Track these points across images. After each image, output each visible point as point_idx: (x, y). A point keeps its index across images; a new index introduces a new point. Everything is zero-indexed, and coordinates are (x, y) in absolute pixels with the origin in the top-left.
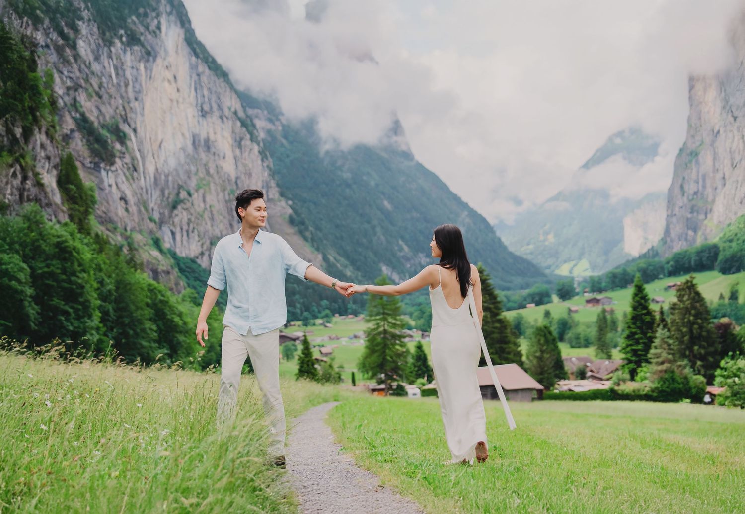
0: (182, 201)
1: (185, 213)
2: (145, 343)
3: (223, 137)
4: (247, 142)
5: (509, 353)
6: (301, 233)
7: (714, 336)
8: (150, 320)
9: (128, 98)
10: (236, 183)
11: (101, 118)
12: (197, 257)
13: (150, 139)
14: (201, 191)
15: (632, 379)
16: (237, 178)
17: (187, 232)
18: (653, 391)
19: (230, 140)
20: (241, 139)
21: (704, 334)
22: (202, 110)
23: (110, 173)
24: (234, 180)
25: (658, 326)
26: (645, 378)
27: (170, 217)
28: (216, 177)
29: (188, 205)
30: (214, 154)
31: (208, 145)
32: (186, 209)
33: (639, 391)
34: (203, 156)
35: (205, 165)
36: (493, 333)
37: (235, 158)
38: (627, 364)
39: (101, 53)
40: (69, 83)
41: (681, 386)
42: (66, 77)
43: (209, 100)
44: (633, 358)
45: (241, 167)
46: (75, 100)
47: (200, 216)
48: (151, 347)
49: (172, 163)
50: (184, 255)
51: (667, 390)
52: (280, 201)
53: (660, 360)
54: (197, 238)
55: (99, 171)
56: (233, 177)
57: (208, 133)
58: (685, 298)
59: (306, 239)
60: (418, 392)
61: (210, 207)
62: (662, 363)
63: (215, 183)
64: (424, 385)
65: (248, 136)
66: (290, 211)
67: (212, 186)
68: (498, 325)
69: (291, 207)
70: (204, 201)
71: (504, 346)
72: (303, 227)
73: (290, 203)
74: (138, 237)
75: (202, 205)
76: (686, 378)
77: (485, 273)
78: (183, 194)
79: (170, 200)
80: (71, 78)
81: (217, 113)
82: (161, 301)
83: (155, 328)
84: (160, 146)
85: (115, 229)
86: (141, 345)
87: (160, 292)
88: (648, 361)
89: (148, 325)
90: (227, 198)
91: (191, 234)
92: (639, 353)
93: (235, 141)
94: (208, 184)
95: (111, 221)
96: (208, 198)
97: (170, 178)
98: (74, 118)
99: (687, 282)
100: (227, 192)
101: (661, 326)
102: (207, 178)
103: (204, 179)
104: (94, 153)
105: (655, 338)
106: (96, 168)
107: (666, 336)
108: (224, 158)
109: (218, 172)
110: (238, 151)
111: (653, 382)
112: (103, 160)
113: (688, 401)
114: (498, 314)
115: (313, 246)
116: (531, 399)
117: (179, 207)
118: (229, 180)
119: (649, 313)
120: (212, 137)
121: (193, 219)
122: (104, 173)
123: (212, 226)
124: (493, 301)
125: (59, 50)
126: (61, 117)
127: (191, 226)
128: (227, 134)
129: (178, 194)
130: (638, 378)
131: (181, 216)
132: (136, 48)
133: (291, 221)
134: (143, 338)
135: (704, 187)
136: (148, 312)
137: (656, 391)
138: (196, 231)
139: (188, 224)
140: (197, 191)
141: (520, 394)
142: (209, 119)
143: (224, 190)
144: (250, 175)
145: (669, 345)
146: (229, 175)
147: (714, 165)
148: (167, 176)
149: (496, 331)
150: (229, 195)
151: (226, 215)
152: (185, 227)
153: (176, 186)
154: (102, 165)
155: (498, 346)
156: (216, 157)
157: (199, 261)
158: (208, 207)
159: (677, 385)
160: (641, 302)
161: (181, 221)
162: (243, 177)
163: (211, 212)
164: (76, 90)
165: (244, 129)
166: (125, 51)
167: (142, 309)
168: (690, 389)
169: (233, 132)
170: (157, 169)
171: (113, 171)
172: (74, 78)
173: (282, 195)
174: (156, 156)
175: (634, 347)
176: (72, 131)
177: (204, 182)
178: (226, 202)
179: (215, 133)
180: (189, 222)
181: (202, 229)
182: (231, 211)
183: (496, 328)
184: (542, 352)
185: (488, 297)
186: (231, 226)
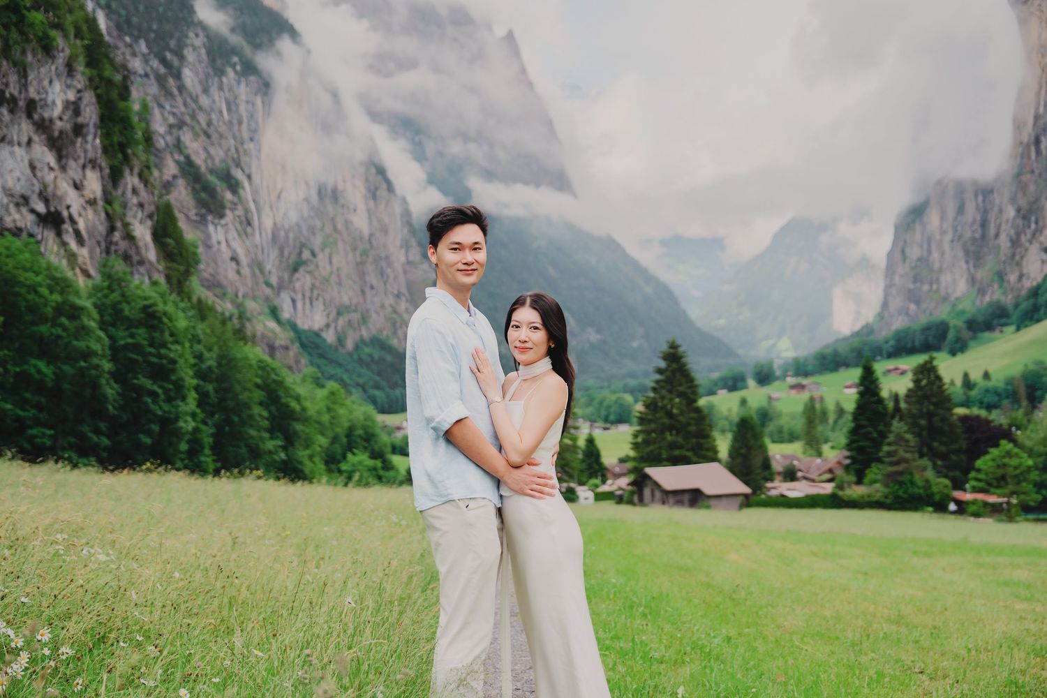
0: (304, 263)
1: (308, 277)
2: (253, 432)
3: (354, 186)
4: (383, 192)
5: (707, 450)
7: (959, 430)
8: (261, 404)
9: (242, 138)
10: (370, 241)
11: (209, 161)
12: (322, 330)
13: (268, 187)
14: (327, 251)
15: (859, 482)
16: (371, 235)
17: (311, 299)
18: (886, 497)
19: (362, 189)
20: (376, 189)
21: (946, 428)
23: (219, 227)
24: (366, 237)
25: (893, 417)
26: (875, 481)
27: (291, 281)
28: (345, 235)
29: (312, 267)
30: (343, 206)
31: (335, 196)
32: (309, 272)
33: (869, 496)
34: (330, 208)
35: (333, 219)
36: (689, 425)
37: (369, 211)
38: (852, 463)
39: (210, 83)
40: (172, 120)
41: (921, 491)
42: (169, 113)
44: (860, 457)
45: (375, 223)
46: (178, 140)
47: (326, 280)
48: (261, 438)
49: (293, 217)
50: (306, 327)
51: (905, 496)
52: (422, 263)
53: (894, 459)
54: (321, 307)
55: (206, 225)
56: (366, 233)
57: (336, 181)
58: (924, 382)
60: (591, 495)
61: (338, 270)
62: (897, 463)
63: (343, 240)
64: (597, 486)
65: (384, 186)
67: (340, 244)
68: (694, 415)
70: (331, 263)
71: (702, 441)
74: (251, 305)
75: (328, 268)
76: (927, 481)
77: (681, 350)
78: (306, 255)
79: (291, 261)
80: (174, 114)
82: (275, 381)
83: (265, 414)
84: (279, 197)
85: (225, 294)
86: (248, 434)
87: (273, 369)
88: (879, 460)
89: (257, 410)
90: (358, 259)
91: (315, 303)
92: (868, 450)
93: (369, 190)
94: (336, 242)
95: (219, 285)
96: (335, 260)
97: (291, 235)
98: (177, 162)
99: (926, 363)
100: (358, 253)
101: (897, 418)
102: (334, 235)
103: (331, 236)
104: (201, 203)
105: (890, 432)
106: (203, 221)
107: (902, 430)
108: (355, 210)
109: (347, 228)
110: (372, 203)
111: (886, 485)
112: (210, 211)
113: (930, 509)
114: (695, 401)
116: (737, 507)
117: (302, 270)
118: (361, 238)
119: (881, 401)
120: (340, 186)
121: (317, 284)
122: (211, 228)
123: (339, 292)
124: (689, 384)
125: (161, 80)
126: (162, 159)
127: (316, 292)
128: (359, 182)
129: (300, 254)
130: (866, 480)
131: (303, 280)
132: (252, 78)
134: (251, 426)
135: (929, 251)
136: (258, 395)
137: (891, 497)
138: (321, 300)
139: (312, 290)
140: (322, 250)
141: (724, 501)
143: (354, 249)
144: (385, 230)
145: (907, 441)
146: (361, 232)
147: (941, 227)
148: (287, 232)
149: (693, 422)
150: (361, 255)
151: (356, 279)
152: (308, 294)
153: (298, 245)
154: (210, 218)
155: (694, 440)
156: (345, 211)
157: (324, 335)
158: (335, 268)
159: (915, 490)
160: (869, 386)
161: (303, 287)
162: (378, 234)
163: (339, 276)
164: (180, 128)
165: (380, 177)
166: (239, 82)
167: (250, 391)
168: (932, 494)
169: (367, 180)
170: (275, 224)
171: (222, 226)
172: (179, 114)
174: (274, 209)
175: (861, 444)
176: (174, 177)
177: (331, 240)
178: (357, 264)
179: (344, 181)
180: (313, 287)
181: (327, 297)
182: (362, 275)
183: (692, 418)
184: (749, 448)
185: (683, 380)
186: (363, 292)
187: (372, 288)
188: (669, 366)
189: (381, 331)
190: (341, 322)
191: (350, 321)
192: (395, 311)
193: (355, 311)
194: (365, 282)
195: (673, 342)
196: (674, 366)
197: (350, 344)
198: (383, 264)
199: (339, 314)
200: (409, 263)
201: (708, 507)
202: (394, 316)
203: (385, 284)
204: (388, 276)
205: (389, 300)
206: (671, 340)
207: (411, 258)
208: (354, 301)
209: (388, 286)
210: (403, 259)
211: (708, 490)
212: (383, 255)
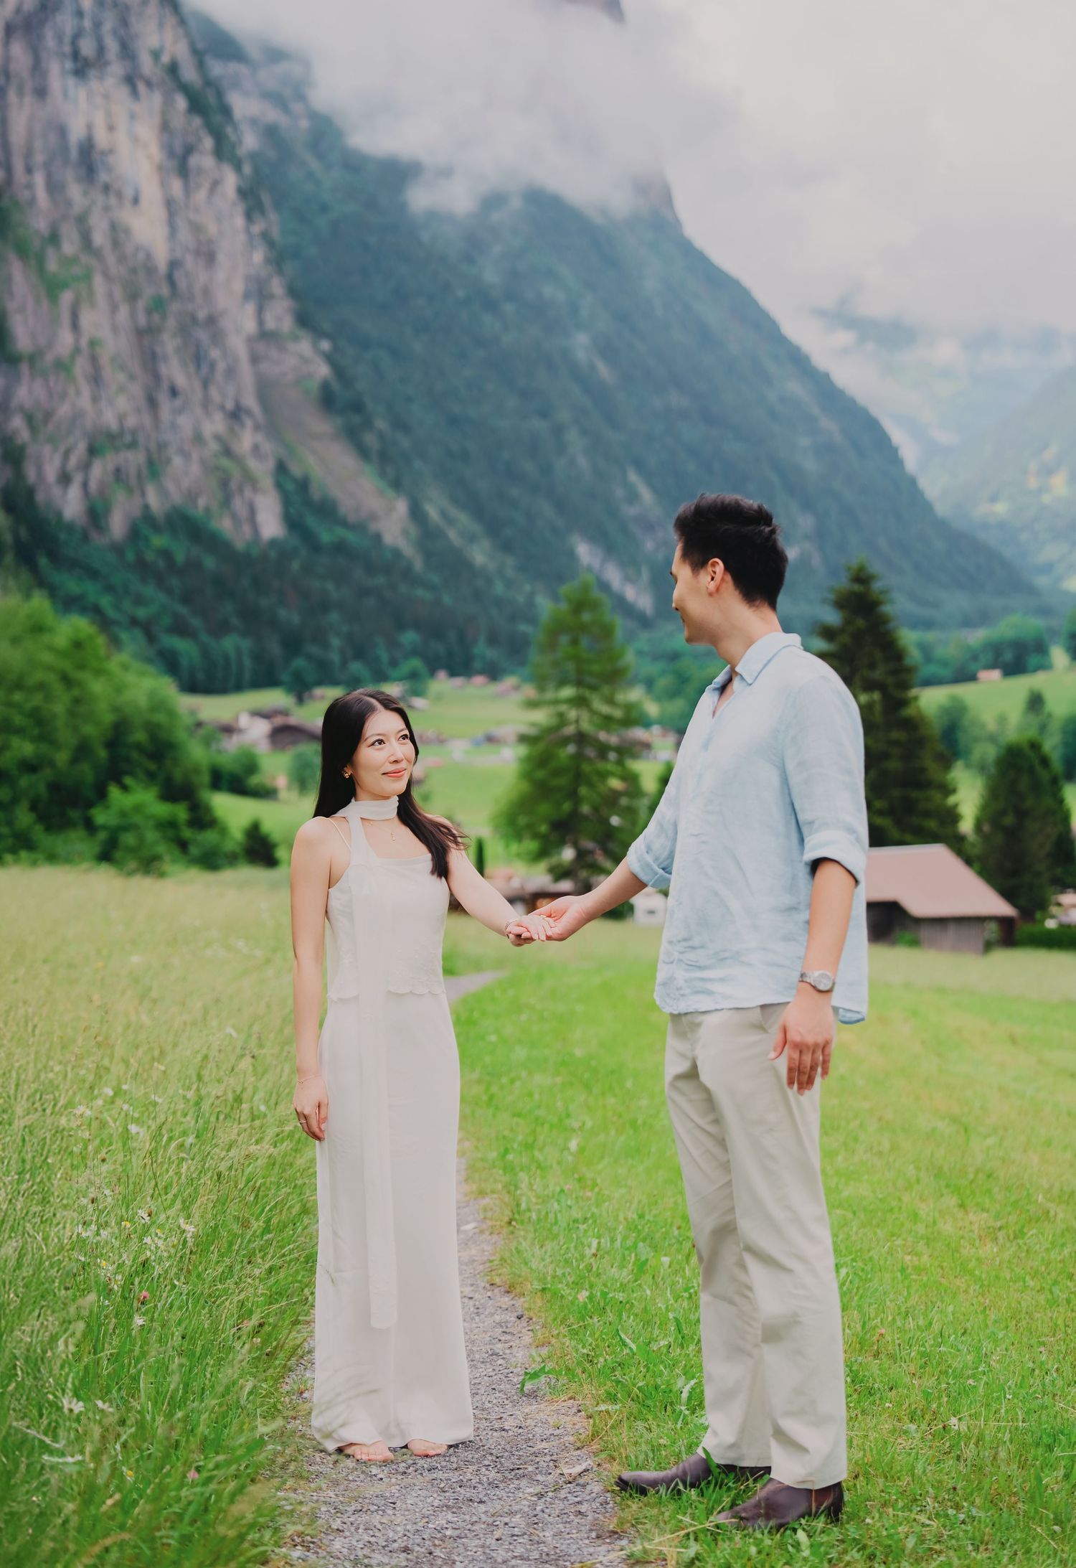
3: (135, 140)
4: (204, 160)
5: (927, 814)
6: (353, 436)
10: (170, 278)
14: (68, 296)
16: (174, 264)
19: (155, 149)
20: (189, 150)
22: (76, 55)
24: (162, 267)
28: (111, 259)
30: (107, 188)
31: (89, 162)
34: (75, 192)
35: (82, 221)
36: (887, 756)
37: (169, 204)
43: (97, 25)
45: (184, 235)
47: (63, 370)
52: (296, 339)
56: (161, 256)
57: (90, 127)
59: (363, 452)
61: (93, 343)
63: (106, 275)
65: (208, 143)
66: (323, 370)
67: (99, 282)
68: (896, 735)
69: (329, 359)
70: (75, 326)
71: (915, 794)
72: (356, 419)
73: (325, 345)
75: (69, 338)
77: (877, 586)
81: (117, 69)
90: (142, 320)
93: (170, 153)
94: (88, 277)
96: (86, 319)
100: (141, 304)
102: (84, 259)
103: (73, 260)
108: (136, 201)
109: (116, 244)
110: (176, 186)
114: (904, 703)
115: (383, 474)
116: (981, 946)
118: (150, 270)
120: (101, 139)
123: (95, 399)
128: (147, 132)
133: (328, 400)
140: (56, 294)
141: (952, 931)
142: (94, 84)
143: (133, 297)
144: (209, 257)
146: (149, 256)
149: (895, 751)
150: (149, 312)
151: (137, 368)
155: (896, 793)
156: (113, 201)
157: (56, 499)
158: (84, 342)
162: (190, 262)
163: (94, 359)
165: (197, 121)
169: (165, 127)
173: (304, 320)
177: (77, 270)
178: (139, 332)
179: (111, 128)
181: (67, 409)
182: (151, 360)
183: (895, 743)
184: (1021, 814)
185: (878, 655)
186: (152, 403)
187: (174, 392)
188: (847, 622)
189: (192, 496)
190: (98, 471)
191: (118, 471)
192: (228, 452)
193: (133, 445)
194: (156, 377)
195: (861, 569)
196: (860, 623)
197: (117, 525)
198: (202, 335)
199: (93, 451)
200: (265, 335)
201: (915, 943)
202: (225, 462)
203: (206, 384)
204: (212, 366)
205: (215, 425)
206: (855, 564)
207: (270, 324)
208: (131, 422)
209: (214, 392)
210: (250, 326)
211: (917, 907)
212: (202, 315)
